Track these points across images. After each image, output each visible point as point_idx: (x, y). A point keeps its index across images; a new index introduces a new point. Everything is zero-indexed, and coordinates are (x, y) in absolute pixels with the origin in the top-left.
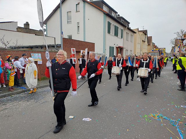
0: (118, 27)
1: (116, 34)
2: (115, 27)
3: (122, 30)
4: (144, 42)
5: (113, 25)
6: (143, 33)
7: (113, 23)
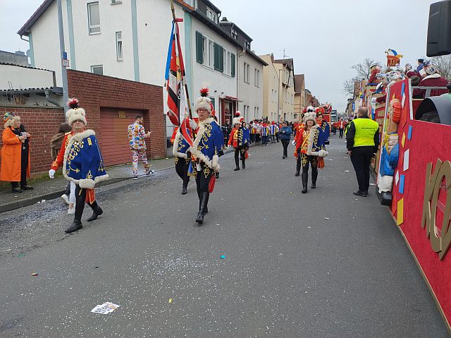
0: (222, 48)
1: (219, 66)
2: (216, 46)
3: (233, 56)
4: (287, 87)
5: (210, 42)
6: (284, 65)
7: (210, 38)
